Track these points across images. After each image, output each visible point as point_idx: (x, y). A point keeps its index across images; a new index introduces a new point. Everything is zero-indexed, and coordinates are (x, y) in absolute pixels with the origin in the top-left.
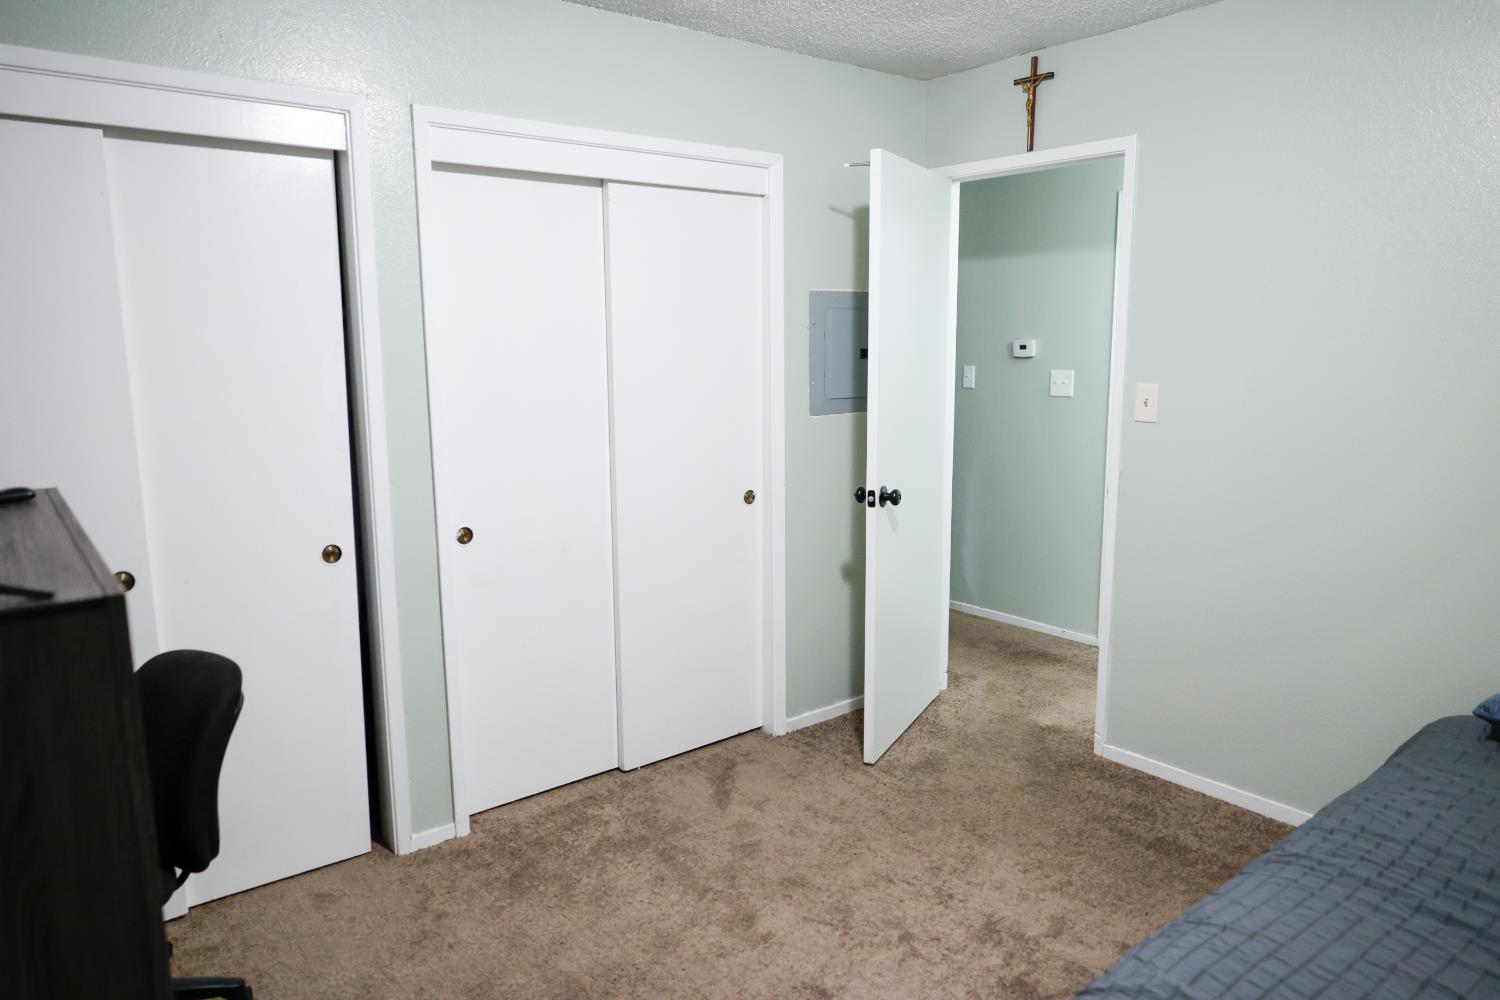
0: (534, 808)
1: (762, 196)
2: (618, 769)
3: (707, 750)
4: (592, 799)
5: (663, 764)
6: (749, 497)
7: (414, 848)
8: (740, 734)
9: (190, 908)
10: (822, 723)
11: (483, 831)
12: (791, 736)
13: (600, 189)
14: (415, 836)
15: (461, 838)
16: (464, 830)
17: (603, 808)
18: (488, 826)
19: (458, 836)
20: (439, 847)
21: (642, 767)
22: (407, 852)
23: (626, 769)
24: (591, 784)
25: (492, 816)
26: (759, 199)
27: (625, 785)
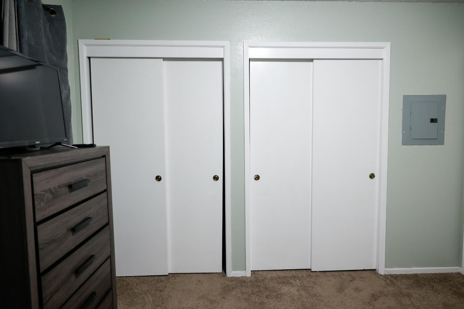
0: (274, 274)
1: (382, 59)
2: (310, 269)
3: (348, 272)
4: (294, 277)
5: (328, 272)
6: (372, 176)
7: (232, 276)
8: (364, 270)
9: (169, 273)
10: (403, 275)
11: (254, 277)
12: (386, 276)
13: (312, 63)
14: (233, 272)
15: (247, 277)
16: (249, 275)
17: (296, 281)
18: (257, 276)
19: (246, 276)
20: (239, 278)
21: (319, 271)
22: (229, 276)
23: (313, 270)
24: (298, 272)
25: (260, 273)
26: (381, 60)
27: (309, 276)
